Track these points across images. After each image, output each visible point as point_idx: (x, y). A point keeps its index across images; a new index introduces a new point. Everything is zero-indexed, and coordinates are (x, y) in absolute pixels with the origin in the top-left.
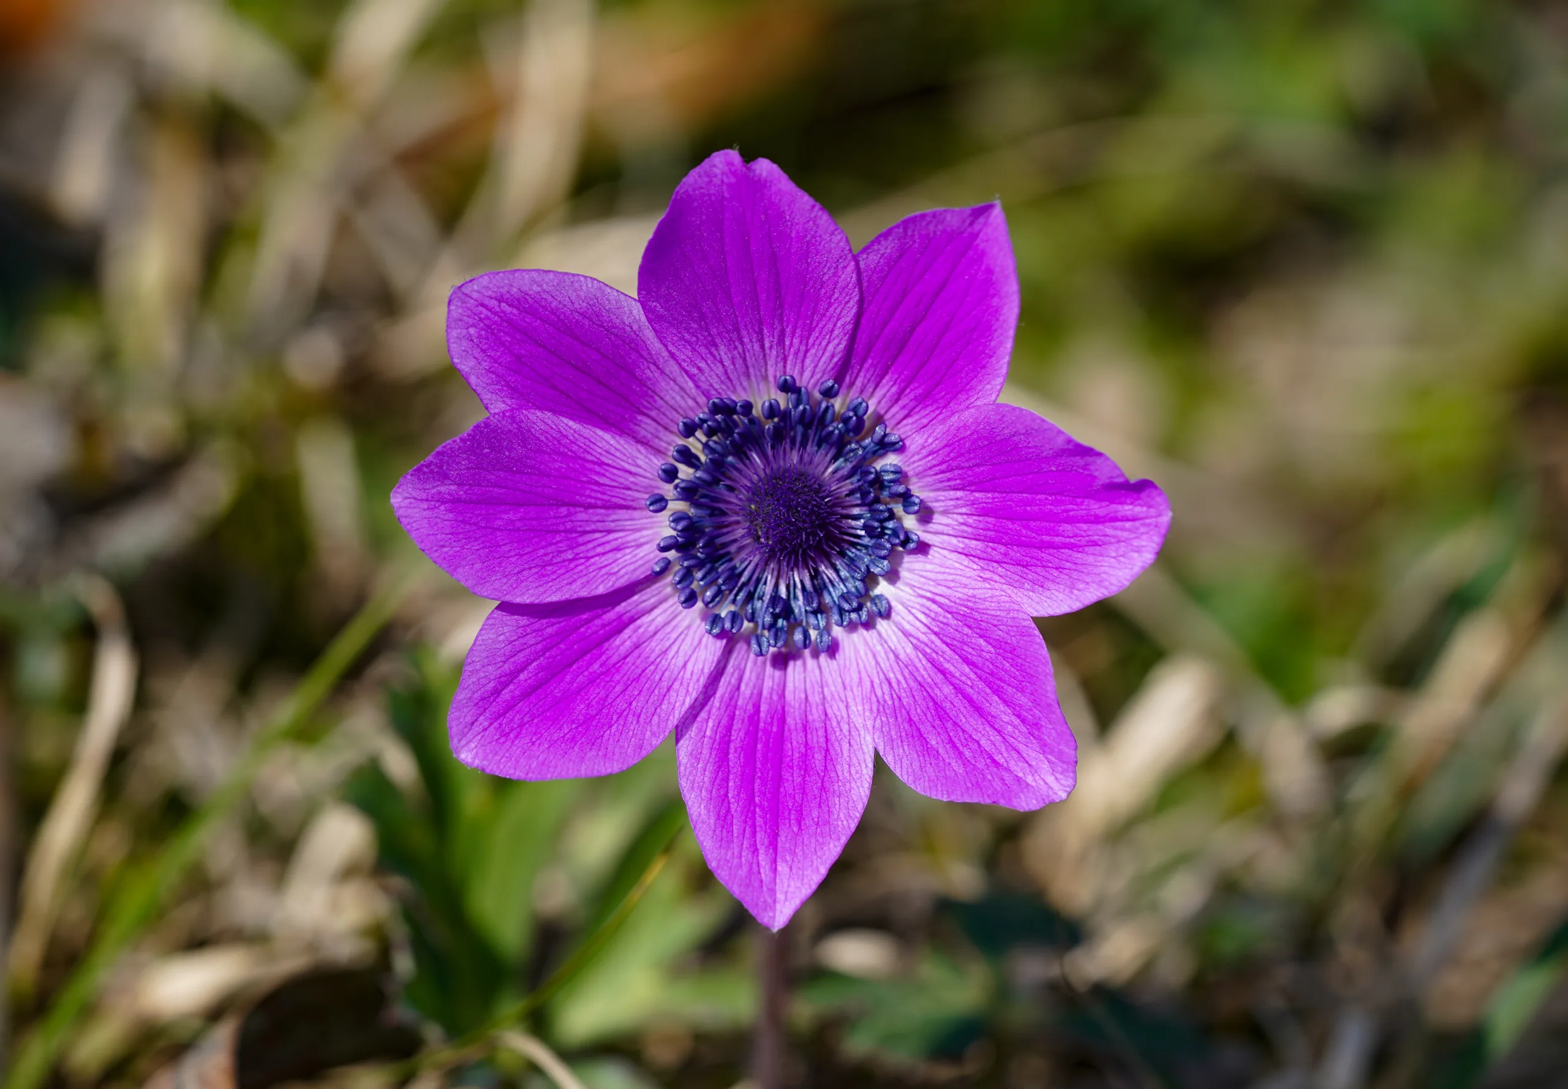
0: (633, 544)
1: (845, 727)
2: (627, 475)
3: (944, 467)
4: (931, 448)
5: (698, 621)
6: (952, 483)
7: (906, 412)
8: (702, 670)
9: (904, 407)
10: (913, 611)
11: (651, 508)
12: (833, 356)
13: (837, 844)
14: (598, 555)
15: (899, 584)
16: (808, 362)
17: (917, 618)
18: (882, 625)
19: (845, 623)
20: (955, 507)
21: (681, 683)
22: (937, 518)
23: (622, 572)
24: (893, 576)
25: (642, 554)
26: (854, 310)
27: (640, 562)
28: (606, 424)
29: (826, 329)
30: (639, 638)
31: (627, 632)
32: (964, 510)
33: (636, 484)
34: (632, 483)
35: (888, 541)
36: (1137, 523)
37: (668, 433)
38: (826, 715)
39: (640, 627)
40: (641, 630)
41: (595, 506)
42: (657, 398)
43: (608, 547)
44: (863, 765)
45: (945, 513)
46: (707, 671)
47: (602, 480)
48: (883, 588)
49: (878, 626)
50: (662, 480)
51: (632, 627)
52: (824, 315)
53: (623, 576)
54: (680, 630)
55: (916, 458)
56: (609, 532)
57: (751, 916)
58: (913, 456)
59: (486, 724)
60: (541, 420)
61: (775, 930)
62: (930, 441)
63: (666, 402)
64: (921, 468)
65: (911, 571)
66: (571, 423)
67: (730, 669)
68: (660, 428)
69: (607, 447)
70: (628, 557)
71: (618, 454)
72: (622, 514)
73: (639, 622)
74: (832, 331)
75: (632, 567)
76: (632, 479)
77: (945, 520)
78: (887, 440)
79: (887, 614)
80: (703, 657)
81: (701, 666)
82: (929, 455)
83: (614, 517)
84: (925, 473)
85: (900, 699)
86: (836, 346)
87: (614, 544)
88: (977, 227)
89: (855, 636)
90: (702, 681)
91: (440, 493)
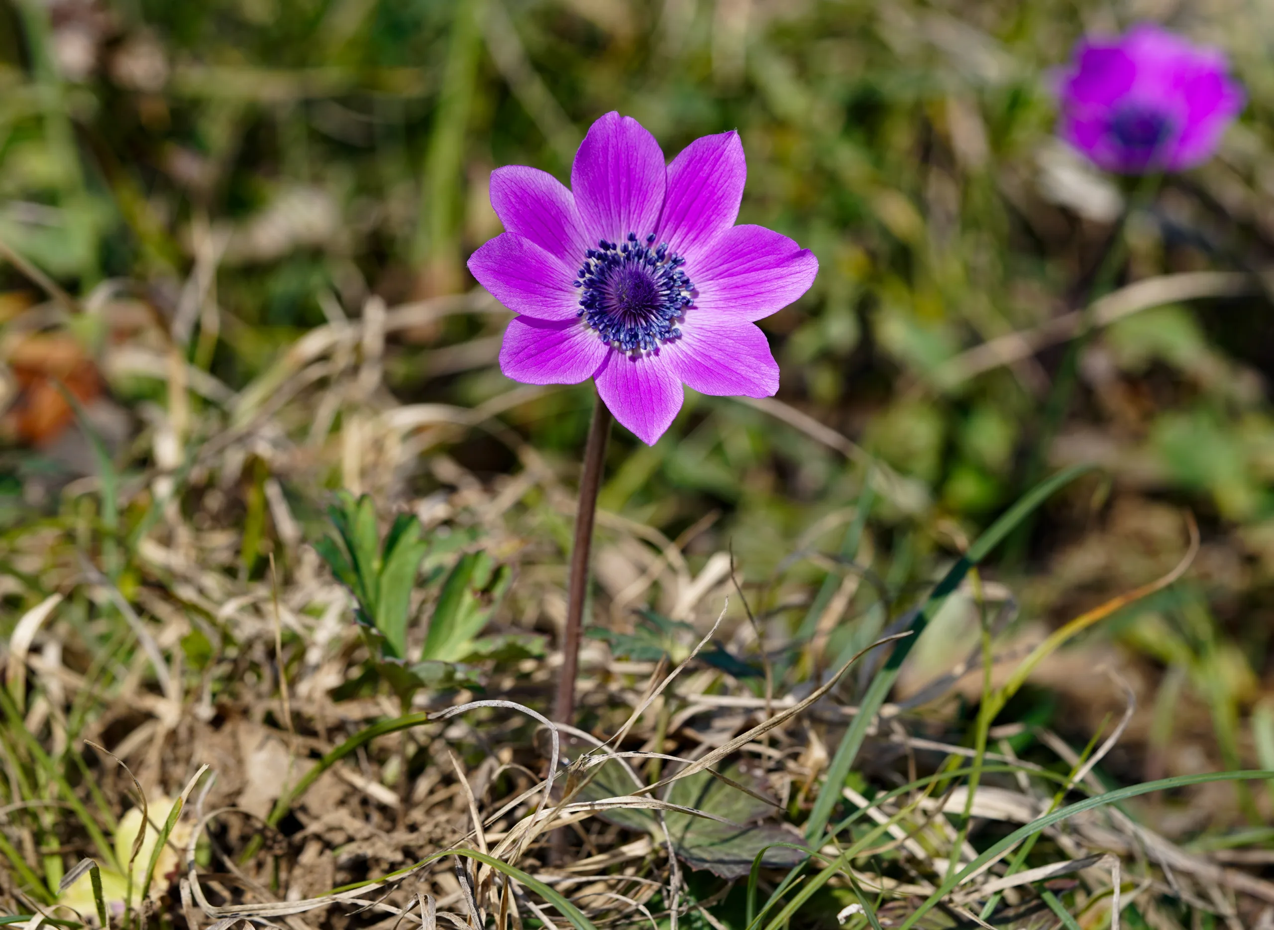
0: (566, 305)
1: (667, 379)
2: (562, 275)
3: (704, 270)
4: (698, 261)
5: (597, 339)
6: (708, 277)
7: (684, 250)
8: (602, 355)
9: (683, 248)
10: (693, 334)
11: (575, 284)
12: (651, 223)
13: (673, 414)
14: (552, 307)
15: (685, 324)
16: (640, 227)
17: (694, 337)
18: (678, 342)
19: (662, 339)
20: (709, 289)
21: (593, 360)
22: (701, 295)
23: (563, 315)
24: (681, 320)
25: (570, 310)
26: (663, 197)
27: (570, 313)
28: (552, 252)
29: (649, 208)
30: (571, 345)
31: (566, 342)
32: (713, 289)
33: (566, 280)
34: (565, 279)
35: (680, 301)
36: (801, 274)
37: (577, 263)
38: (657, 376)
39: (571, 342)
40: (572, 342)
41: (549, 287)
42: (573, 244)
43: (556, 305)
44: (679, 390)
45: (704, 292)
46: (603, 356)
47: (552, 275)
48: (677, 326)
49: (677, 343)
50: (578, 276)
51: (567, 341)
52: (649, 201)
53: (563, 316)
54: (588, 343)
55: (691, 267)
56: (556, 299)
57: (640, 440)
58: (690, 266)
59: (514, 364)
60: (527, 243)
61: (651, 446)
62: (698, 257)
63: (576, 247)
64: (693, 273)
65: (690, 317)
66: (539, 247)
67: (612, 359)
68: (574, 260)
69: (553, 261)
70: (565, 310)
71: (558, 265)
72: (562, 293)
73: (570, 340)
74: (652, 209)
75: (567, 314)
76: (565, 277)
77: (704, 295)
78: (677, 259)
79: (679, 337)
80: (601, 352)
81: (601, 354)
82: (697, 264)
83: (557, 293)
84: (695, 275)
85: (691, 367)
86: (653, 217)
87: (558, 304)
88: (726, 144)
89: (666, 346)
90: (602, 359)
91: (487, 265)
